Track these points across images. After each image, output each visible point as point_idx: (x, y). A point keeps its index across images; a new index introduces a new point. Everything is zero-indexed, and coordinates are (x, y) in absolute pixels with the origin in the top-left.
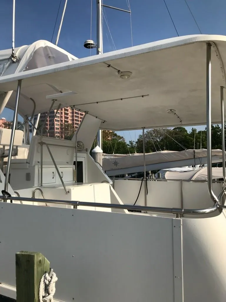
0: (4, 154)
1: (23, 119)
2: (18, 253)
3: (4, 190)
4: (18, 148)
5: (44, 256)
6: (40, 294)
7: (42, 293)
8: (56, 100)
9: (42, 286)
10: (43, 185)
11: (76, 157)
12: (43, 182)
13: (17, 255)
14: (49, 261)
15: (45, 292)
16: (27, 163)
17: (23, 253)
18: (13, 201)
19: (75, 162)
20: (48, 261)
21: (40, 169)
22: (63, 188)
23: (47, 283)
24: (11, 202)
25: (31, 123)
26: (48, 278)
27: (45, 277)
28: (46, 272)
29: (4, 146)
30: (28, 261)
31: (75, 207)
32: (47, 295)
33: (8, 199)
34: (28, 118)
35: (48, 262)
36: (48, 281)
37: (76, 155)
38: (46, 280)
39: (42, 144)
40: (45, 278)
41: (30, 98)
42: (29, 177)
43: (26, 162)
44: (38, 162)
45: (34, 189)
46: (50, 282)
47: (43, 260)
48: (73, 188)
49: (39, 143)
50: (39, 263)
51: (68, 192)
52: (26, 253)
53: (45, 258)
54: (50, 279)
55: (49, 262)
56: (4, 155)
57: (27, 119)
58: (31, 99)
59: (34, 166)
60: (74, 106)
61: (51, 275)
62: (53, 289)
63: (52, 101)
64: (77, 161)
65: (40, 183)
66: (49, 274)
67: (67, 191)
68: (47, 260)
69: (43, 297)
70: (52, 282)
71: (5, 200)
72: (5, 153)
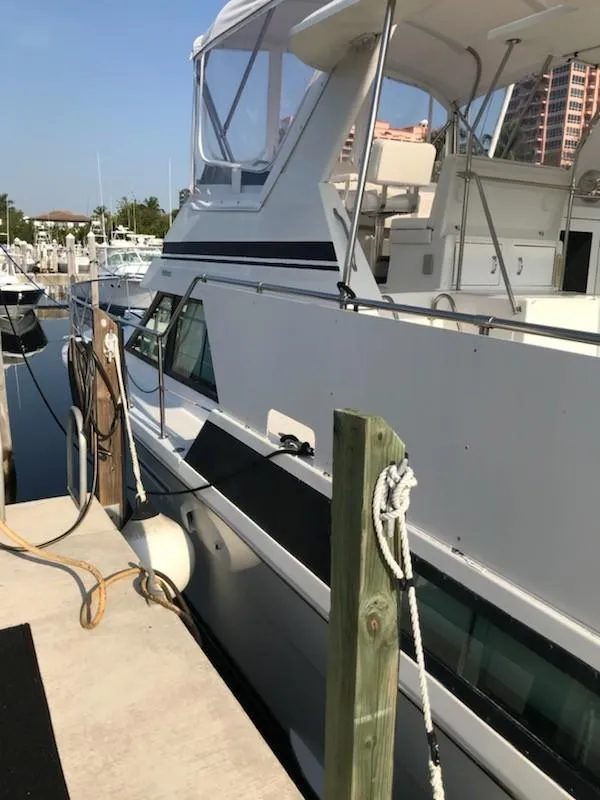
0: (383, 206)
1: (446, 112)
2: (339, 410)
3: (342, 281)
4: (420, 193)
5: (390, 429)
6: (375, 502)
7: (380, 502)
8: (518, 41)
9: (381, 490)
10: (462, 288)
11: (569, 218)
12: (462, 282)
13: (335, 413)
14: (405, 443)
15: (386, 503)
16: (428, 228)
17: (347, 412)
18: (359, 307)
19: (563, 233)
20: (401, 442)
21: (458, 245)
22: (507, 297)
23: (392, 484)
24: (356, 309)
25: (466, 123)
26: (395, 474)
27: (388, 471)
28: (393, 463)
29: (385, 187)
30: (355, 429)
31: (484, 330)
32: (391, 509)
33: (349, 303)
34: (458, 109)
35: (399, 444)
36: (395, 481)
37: (569, 212)
38: (389, 479)
39: (467, 175)
40: (389, 474)
41: (466, 47)
42: (429, 266)
43: (425, 227)
44: (456, 227)
45: (435, 294)
46: (397, 483)
47: (389, 435)
48: (532, 300)
49: (461, 174)
50: (377, 438)
51: (520, 309)
52: (352, 413)
53: (395, 434)
54: (399, 478)
55: (404, 446)
56: (385, 210)
57: (455, 113)
58: (470, 50)
59: (444, 237)
60: (576, 54)
61: (402, 471)
62: (403, 500)
63: (507, 47)
64: (571, 230)
65: (455, 283)
66: (398, 467)
67: (517, 305)
68: (398, 438)
69: (382, 512)
70: (399, 485)
71: (343, 304)
72: (387, 205)
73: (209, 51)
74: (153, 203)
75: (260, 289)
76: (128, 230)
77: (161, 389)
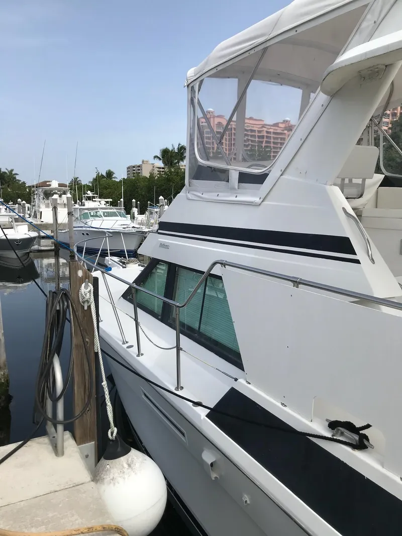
73: (203, 80)
74: (110, 174)
75: (297, 282)
76: (93, 194)
77: (178, 349)
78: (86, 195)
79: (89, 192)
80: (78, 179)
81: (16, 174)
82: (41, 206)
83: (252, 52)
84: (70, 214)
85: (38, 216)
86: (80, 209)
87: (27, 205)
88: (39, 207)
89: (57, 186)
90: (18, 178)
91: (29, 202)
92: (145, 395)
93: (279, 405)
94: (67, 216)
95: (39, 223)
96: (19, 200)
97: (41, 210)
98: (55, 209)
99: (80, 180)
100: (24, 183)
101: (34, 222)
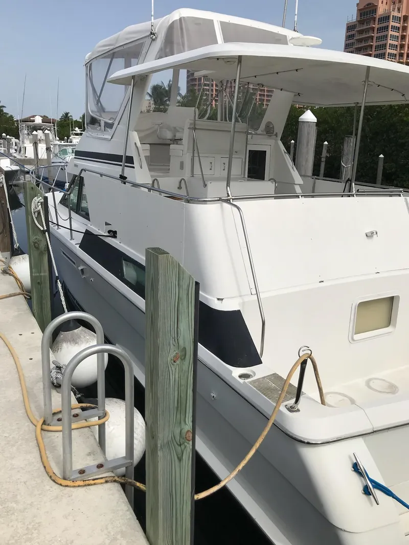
10: (194, 176)
16: (181, 150)
21: (192, 158)
39: (193, 129)
42: (182, 166)
49: (190, 128)
51: (206, 185)
59: (186, 154)
65: (192, 174)
73: (92, 63)
75: (101, 175)
76: (81, 131)
77: (70, 218)
78: (74, 132)
79: (77, 129)
80: (69, 115)
81: (4, 107)
82: (25, 141)
83: (109, 53)
84: (48, 149)
85: (22, 152)
86: (59, 145)
87: (14, 140)
88: (23, 142)
89: (41, 122)
90: (5, 110)
91: (17, 137)
92: (63, 253)
93: (97, 230)
94: (46, 151)
95: (23, 158)
96: (4, 134)
97: (25, 145)
98: (35, 145)
99: (71, 116)
100: (11, 117)
101: (18, 157)
